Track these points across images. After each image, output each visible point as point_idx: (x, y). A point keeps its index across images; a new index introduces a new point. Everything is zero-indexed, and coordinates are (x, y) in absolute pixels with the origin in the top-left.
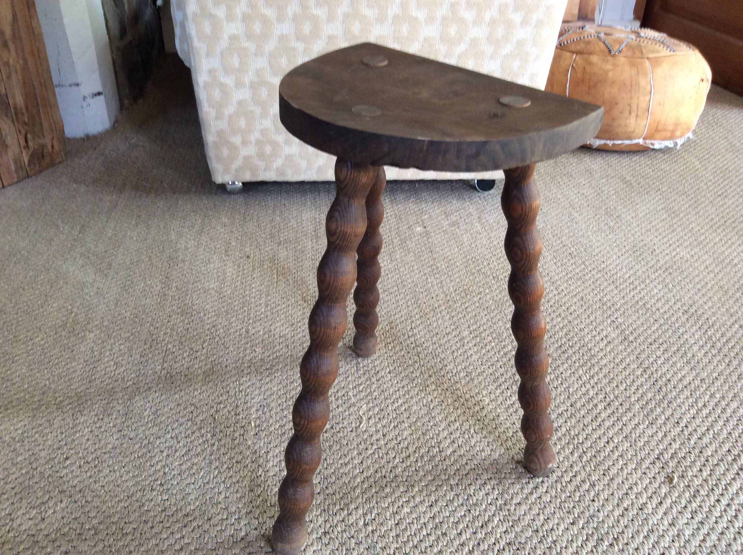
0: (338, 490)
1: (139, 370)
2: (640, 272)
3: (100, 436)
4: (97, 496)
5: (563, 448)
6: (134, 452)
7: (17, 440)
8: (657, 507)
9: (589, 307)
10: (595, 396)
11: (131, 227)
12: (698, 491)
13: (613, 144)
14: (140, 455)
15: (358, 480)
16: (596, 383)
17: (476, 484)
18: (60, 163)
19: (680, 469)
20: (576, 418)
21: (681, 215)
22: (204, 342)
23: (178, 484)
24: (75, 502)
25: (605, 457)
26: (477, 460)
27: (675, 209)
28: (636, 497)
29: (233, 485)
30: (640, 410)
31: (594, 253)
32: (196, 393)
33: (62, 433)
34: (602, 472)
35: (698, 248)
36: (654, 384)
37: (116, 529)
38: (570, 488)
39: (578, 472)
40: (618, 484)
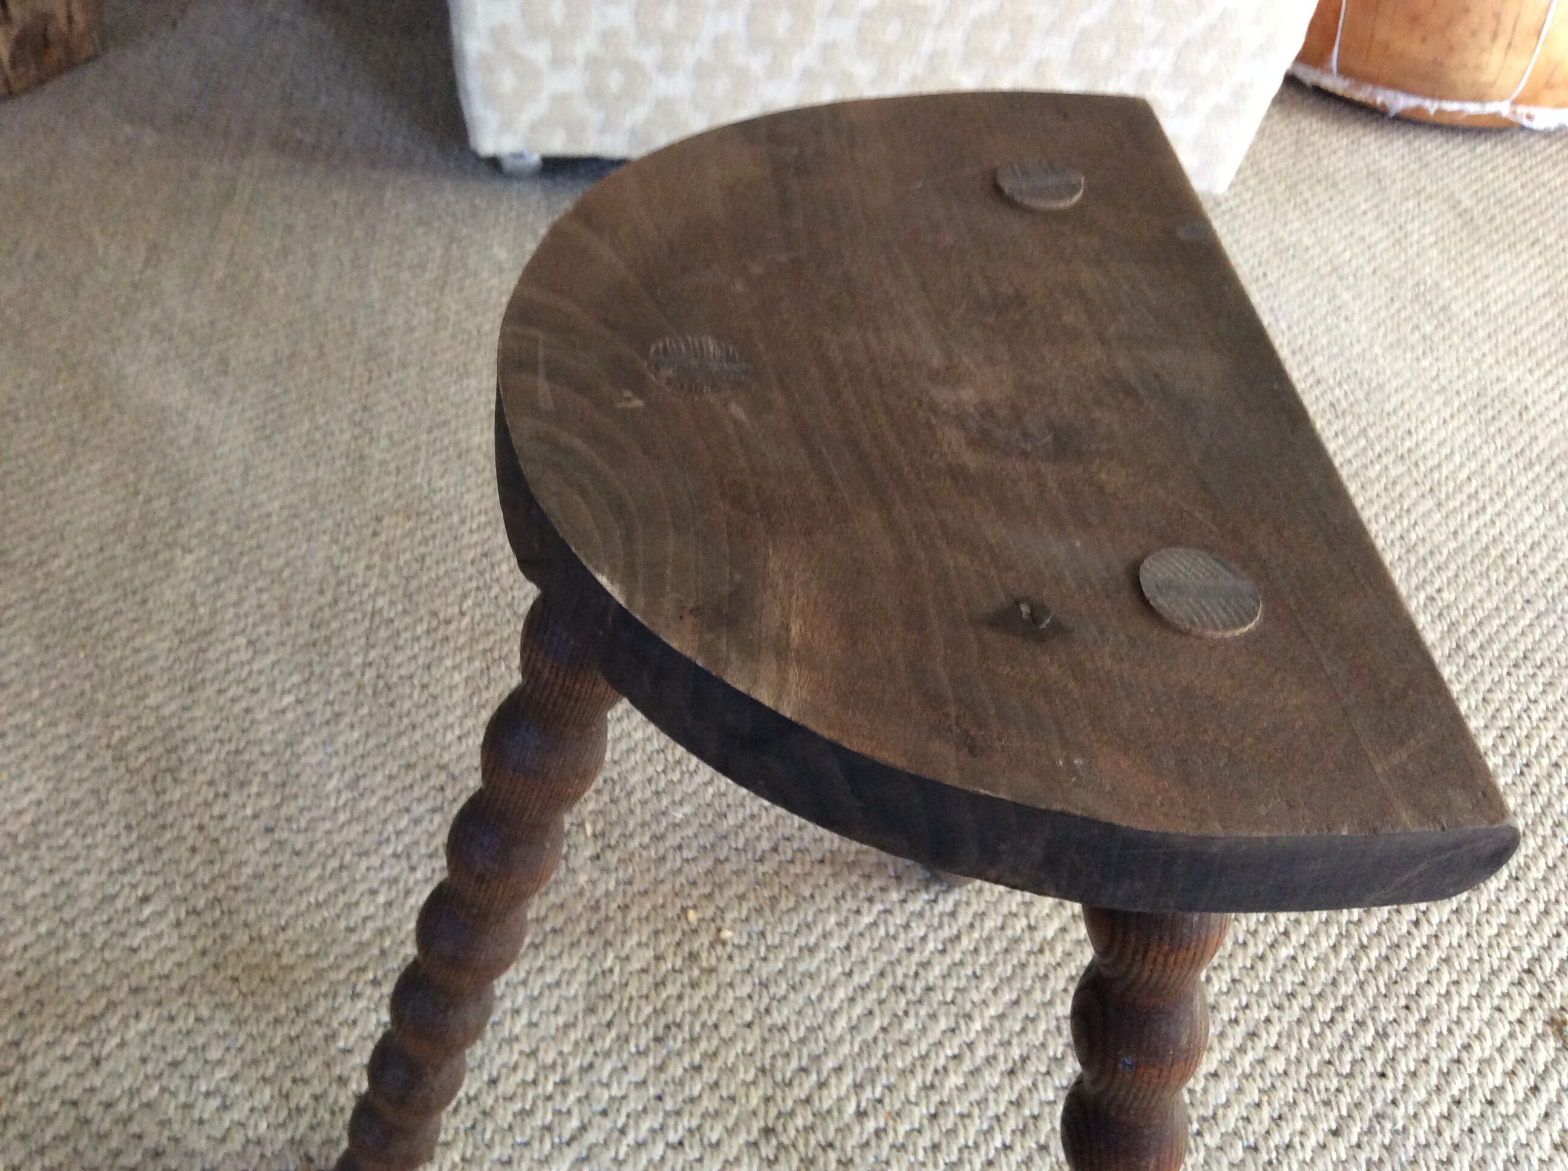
0: (793, 1019)
1: (310, 664)
2: (1493, 467)
3: (223, 841)
4: (223, 1004)
5: (1314, 935)
6: (308, 890)
7: (21, 839)
8: (1527, 1100)
13: (1439, 110)
14: (321, 898)
15: (841, 994)
18: (88, 60)
22: (465, 596)
24: (172, 1019)
25: (1410, 961)
28: (1479, 1071)
29: (546, 993)
31: (1389, 407)
33: (129, 828)
34: (1403, 1002)
36: (1522, 773)
37: (272, 1097)
38: (1332, 1039)
39: (1349, 999)
40: (1440, 1034)
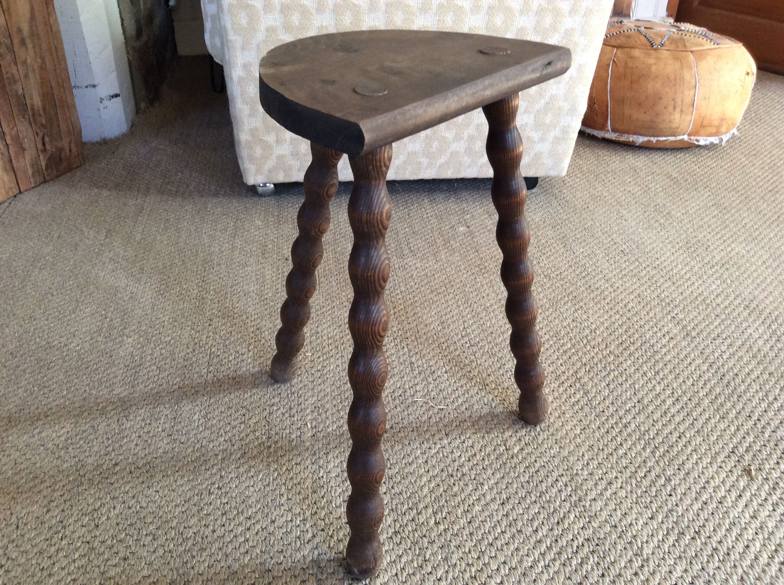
0: (404, 490)
1: (184, 373)
2: (696, 268)
3: (149, 441)
4: (152, 501)
5: (634, 444)
6: (187, 456)
7: (60, 446)
8: (736, 500)
9: (647, 304)
10: (662, 392)
11: (160, 231)
12: (777, 483)
13: (657, 141)
14: (193, 459)
15: (424, 479)
16: (662, 379)
17: (547, 481)
18: (78, 167)
19: (757, 463)
20: (644, 414)
21: (733, 211)
22: (250, 344)
23: (236, 487)
24: (129, 508)
25: (678, 452)
26: (546, 457)
27: (725, 205)
28: (714, 491)
29: (294, 487)
30: (710, 404)
31: (647, 250)
32: (246, 396)
33: (108, 439)
34: (677, 467)
35: (753, 243)
36: (721, 379)
37: (175, 534)
38: (646, 483)
39: (652, 467)
40: (695, 478)
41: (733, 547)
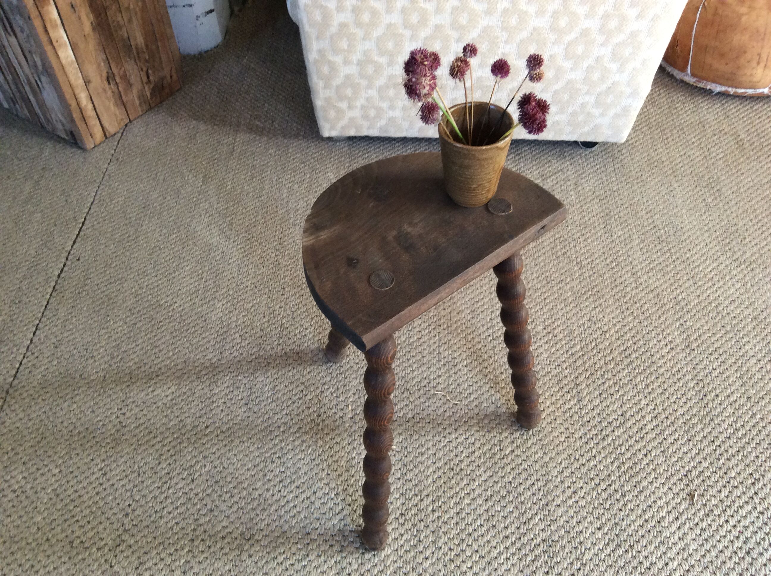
0: (414, 477)
1: (260, 344)
2: (723, 266)
3: (232, 408)
4: (231, 463)
5: (605, 457)
8: (672, 522)
9: (662, 306)
10: (645, 407)
12: (712, 510)
13: (735, 92)
14: (262, 429)
17: (526, 484)
18: (178, 90)
19: (702, 488)
20: (623, 428)
23: (291, 458)
25: (640, 469)
26: (530, 461)
28: (657, 511)
29: (333, 464)
32: (305, 372)
33: (202, 402)
34: (634, 484)
37: (246, 494)
38: (604, 496)
39: (614, 482)
40: (646, 497)
41: (655, 563)
